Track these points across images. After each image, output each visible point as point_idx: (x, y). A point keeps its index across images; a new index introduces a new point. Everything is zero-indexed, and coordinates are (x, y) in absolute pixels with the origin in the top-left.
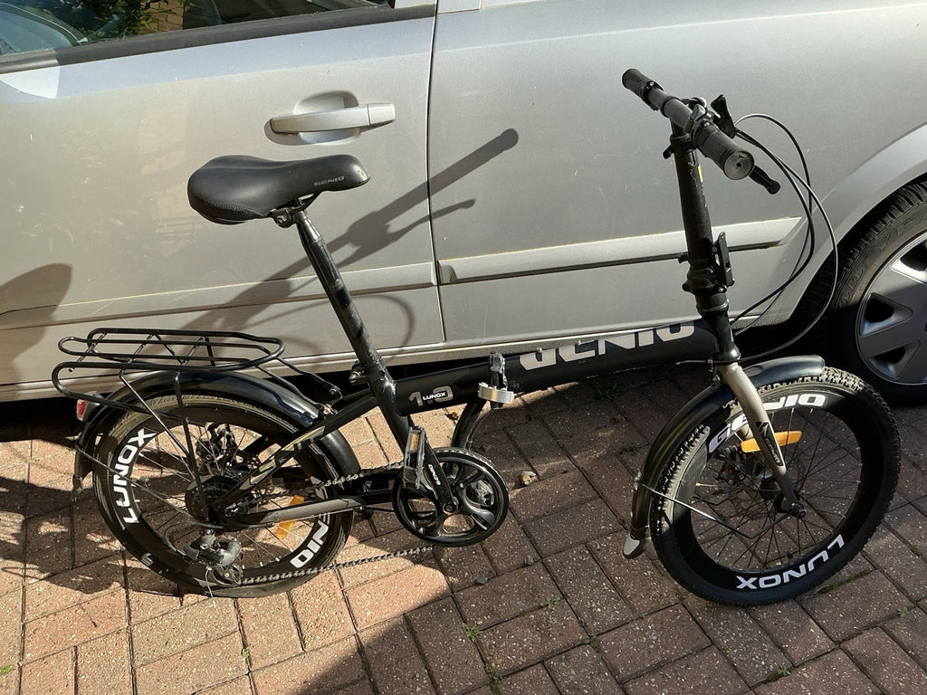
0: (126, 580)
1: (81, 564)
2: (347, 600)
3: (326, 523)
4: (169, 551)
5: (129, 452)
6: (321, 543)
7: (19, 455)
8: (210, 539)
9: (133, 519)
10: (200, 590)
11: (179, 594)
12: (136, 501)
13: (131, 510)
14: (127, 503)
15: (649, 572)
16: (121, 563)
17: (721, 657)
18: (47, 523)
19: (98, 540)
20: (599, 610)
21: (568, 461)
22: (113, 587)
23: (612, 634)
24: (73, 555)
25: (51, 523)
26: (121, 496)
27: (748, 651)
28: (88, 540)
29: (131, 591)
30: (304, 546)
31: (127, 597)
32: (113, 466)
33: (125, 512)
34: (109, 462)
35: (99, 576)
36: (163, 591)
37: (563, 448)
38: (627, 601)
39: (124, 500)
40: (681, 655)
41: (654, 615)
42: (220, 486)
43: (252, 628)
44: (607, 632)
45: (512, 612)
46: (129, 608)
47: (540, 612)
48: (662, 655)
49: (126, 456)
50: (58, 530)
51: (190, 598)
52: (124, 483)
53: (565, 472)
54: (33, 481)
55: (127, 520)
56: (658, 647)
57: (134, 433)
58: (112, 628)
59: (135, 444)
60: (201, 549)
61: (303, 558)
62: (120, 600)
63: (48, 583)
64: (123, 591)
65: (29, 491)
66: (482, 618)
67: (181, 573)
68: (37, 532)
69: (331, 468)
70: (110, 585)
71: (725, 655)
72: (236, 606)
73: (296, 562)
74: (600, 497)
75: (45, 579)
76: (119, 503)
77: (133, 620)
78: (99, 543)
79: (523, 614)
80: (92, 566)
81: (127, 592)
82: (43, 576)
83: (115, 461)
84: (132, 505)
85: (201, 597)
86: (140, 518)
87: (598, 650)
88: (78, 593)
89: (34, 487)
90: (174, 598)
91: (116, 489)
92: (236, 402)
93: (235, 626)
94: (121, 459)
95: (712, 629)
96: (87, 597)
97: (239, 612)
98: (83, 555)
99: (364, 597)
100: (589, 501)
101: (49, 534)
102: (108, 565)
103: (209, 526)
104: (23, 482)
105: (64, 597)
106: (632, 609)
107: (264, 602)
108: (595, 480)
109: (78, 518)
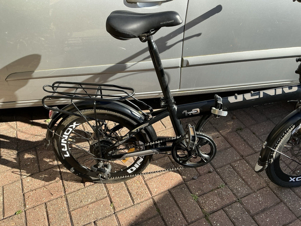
0: (61, 177)
1: (43, 170)
2: (147, 185)
4: (80, 167)
5: (69, 130)
6: (140, 164)
7: (12, 127)
8: (101, 164)
9: (68, 155)
10: (91, 181)
11: (83, 182)
13: (67, 152)
14: (66, 149)
15: (255, 175)
16: (58, 170)
17: (286, 206)
18: (27, 154)
19: (48, 161)
20: (240, 189)
21: (218, 133)
22: (57, 179)
23: (246, 198)
24: (39, 167)
25: (28, 154)
26: (64, 147)
27: (294, 204)
28: (44, 161)
29: (64, 181)
30: (133, 165)
31: (63, 183)
32: (62, 135)
33: (65, 153)
35: (51, 175)
36: (77, 181)
37: (216, 128)
38: (249, 186)
39: (65, 148)
40: (271, 205)
41: (259, 191)
42: (104, 144)
43: (113, 196)
44: (244, 197)
45: (208, 190)
46: (64, 188)
47: (219, 190)
48: (264, 206)
49: (67, 132)
50: (32, 157)
51: (87, 184)
52: (66, 142)
53: (218, 137)
54: (19, 137)
55: (65, 156)
56: (262, 203)
57: (72, 123)
58: (58, 196)
59: (72, 128)
60: (98, 168)
62: (60, 185)
63: (31, 178)
64: (61, 181)
65: (18, 141)
66: (198, 192)
67: (85, 174)
68: (23, 157)
69: (148, 138)
70: (55, 178)
71: (286, 205)
72: (106, 187)
73: (129, 171)
74: (232, 147)
75: (29, 176)
76: (63, 149)
77: (67, 193)
78: (49, 162)
79: (212, 190)
80: (47, 171)
81: (62, 181)
82: (28, 175)
83: (63, 134)
84: (68, 150)
85: (92, 183)
86: (70, 155)
87: (242, 204)
88: (43, 182)
89: (19, 140)
90: (82, 184)
91: (62, 144)
92: (114, 113)
93: (106, 195)
94: (65, 133)
95: (280, 196)
96: (47, 183)
97: (107, 189)
98: (43, 167)
99: (153, 183)
100: (228, 148)
101: (28, 158)
102: (54, 171)
103: (102, 159)
104: (15, 138)
105: (38, 183)
106: (251, 188)
107: (116, 185)
108: (229, 140)
109: (39, 152)
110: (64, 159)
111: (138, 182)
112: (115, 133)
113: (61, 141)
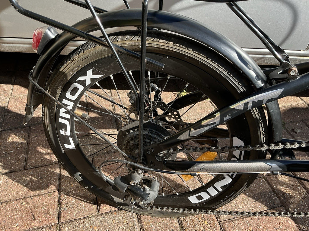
0: (60, 185)
1: (31, 167)
3: (231, 177)
4: (95, 173)
5: (76, 89)
6: (220, 190)
7: (5, 92)
9: (71, 146)
10: (112, 203)
11: (97, 203)
12: (76, 132)
13: (71, 139)
14: (68, 133)
16: (58, 171)
18: (14, 135)
19: (44, 152)
22: (50, 189)
24: (26, 160)
25: (16, 135)
26: (64, 126)
28: (38, 151)
29: (62, 194)
30: (203, 189)
31: (60, 198)
32: (60, 100)
33: (65, 140)
34: (58, 96)
35: (42, 178)
36: (86, 199)
39: (66, 130)
42: (151, 132)
46: (60, 209)
49: (73, 93)
50: (20, 141)
51: (105, 208)
52: (68, 116)
54: (10, 108)
55: (67, 146)
58: (46, 223)
59: (83, 83)
60: (129, 184)
61: (199, 198)
62: (54, 200)
63: (6, 177)
64: (57, 193)
65: (6, 114)
67: (102, 189)
68: (6, 140)
70: (48, 186)
72: (140, 221)
73: (193, 199)
75: (6, 174)
76: (62, 132)
77: (62, 219)
78: (44, 154)
80: (37, 170)
81: (59, 194)
82: (5, 171)
83: (62, 96)
84: (72, 135)
85: (113, 209)
86: (77, 146)
88: (26, 189)
89: (9, 112)
90: (94, 206)
91: (61, 120)
92: (191, 51)
94: (68, 95)
96: (32, 193)
97: (142, 226)
98: (33, 161)
101: (14, 143)
102: (49, 171)
103: (142, 166)
104: (4, 108)
105: (16, 190)
109: (33, 135)
110: (63, 152)
111: (206, 223)
112: (175, 113)
113: (58, 112)
